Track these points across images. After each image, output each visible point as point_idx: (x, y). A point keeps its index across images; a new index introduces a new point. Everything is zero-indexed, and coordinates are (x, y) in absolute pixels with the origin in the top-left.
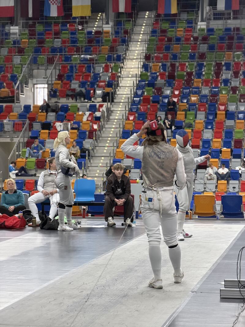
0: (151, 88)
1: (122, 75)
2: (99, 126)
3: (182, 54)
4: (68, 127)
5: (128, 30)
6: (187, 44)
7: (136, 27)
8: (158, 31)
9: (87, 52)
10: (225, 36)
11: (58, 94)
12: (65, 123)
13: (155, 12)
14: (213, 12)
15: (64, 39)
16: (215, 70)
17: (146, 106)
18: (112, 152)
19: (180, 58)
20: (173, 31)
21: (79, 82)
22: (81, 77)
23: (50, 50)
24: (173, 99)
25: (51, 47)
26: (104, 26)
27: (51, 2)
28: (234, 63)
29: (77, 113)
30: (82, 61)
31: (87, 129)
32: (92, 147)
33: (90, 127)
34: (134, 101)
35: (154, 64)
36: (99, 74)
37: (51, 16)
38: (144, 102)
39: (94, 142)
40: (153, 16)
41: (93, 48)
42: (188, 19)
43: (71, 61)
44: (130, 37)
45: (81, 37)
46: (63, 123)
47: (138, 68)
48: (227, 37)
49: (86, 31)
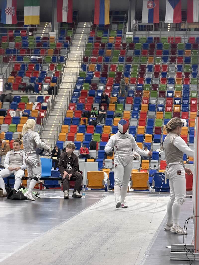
0: (88, 84)
1: (64, 73)
2: (45, 114)
3: (114, 57)
4: (20, 114)
5: (70, 36)
6: (118, 49)
7: (76, 34)
8: (94, 39)
9: (36, 53)
10: (148, 44)
11: (12, 87)
12: (17, 111)
13: (91, 23)
14: (138, 24)
15: (17, 43)
16: (140, 71)
17: (83, 98)
18: (56, 135)
19: (112, 61)
20: (106, 38)
21: (29, 78)
22: (31, 74)
23: (6, 51)
24: (105, 93)
25: (6, 49)
26: (50, 33)
27: (7, 12)
28: (155, 65)
29: (28, 103)
30: (32, 61)
31: (36, 116)
32: (40, 131)
33: (38, 114)
34: (74, 94)
35: (90, 65)
36: (45, 72)
37: (7, 23)
38: (82, 96)
39: (42, 127)
40: (90, 26)
41: (41, 51)
42: (118, 29)
43: (23, 60)
44: (71, 42)
45: (32, 42)
46: (16, 111)
47: (78, 68)
48: (149, 45)
49: (35, 37)
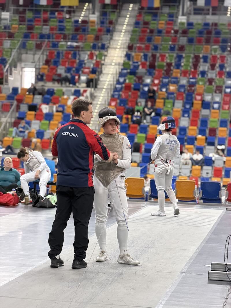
0: (133, 76)
1: (106, 63)
3: (163, 45)
4: (53, 110)
5: (113, 21)
6: (168, 36)
7: (120, 18)
8: (141, 23)
9: (73, 39)
10: (204, 30)
11: (44, 78)
13: (139, 4)
14: (193, 7)
15: (52, 27)
16: (194, 62)
17: (127, 93)
19: (161, 49)
20: (155, 23)
21: (65, 68)
22: (67, 63)
23: (38, 36)
24: (152, 87)
25: (40, 34)
26: (90, 16)
28: (211, 56)
29: (62, 97)
30: (69, 48)
34: (116, 88)
35: (136, 54)
36: (84, 61)
37: (40, 4)
38: (125, 89)
40: (137, 9)
41: (79, 36)
42: (169, 13)
43: (58, 47)
44: (114, 27)
45: (69, 26)
46: (49, 105)
47: (121, 57)
49: (73, 20)
